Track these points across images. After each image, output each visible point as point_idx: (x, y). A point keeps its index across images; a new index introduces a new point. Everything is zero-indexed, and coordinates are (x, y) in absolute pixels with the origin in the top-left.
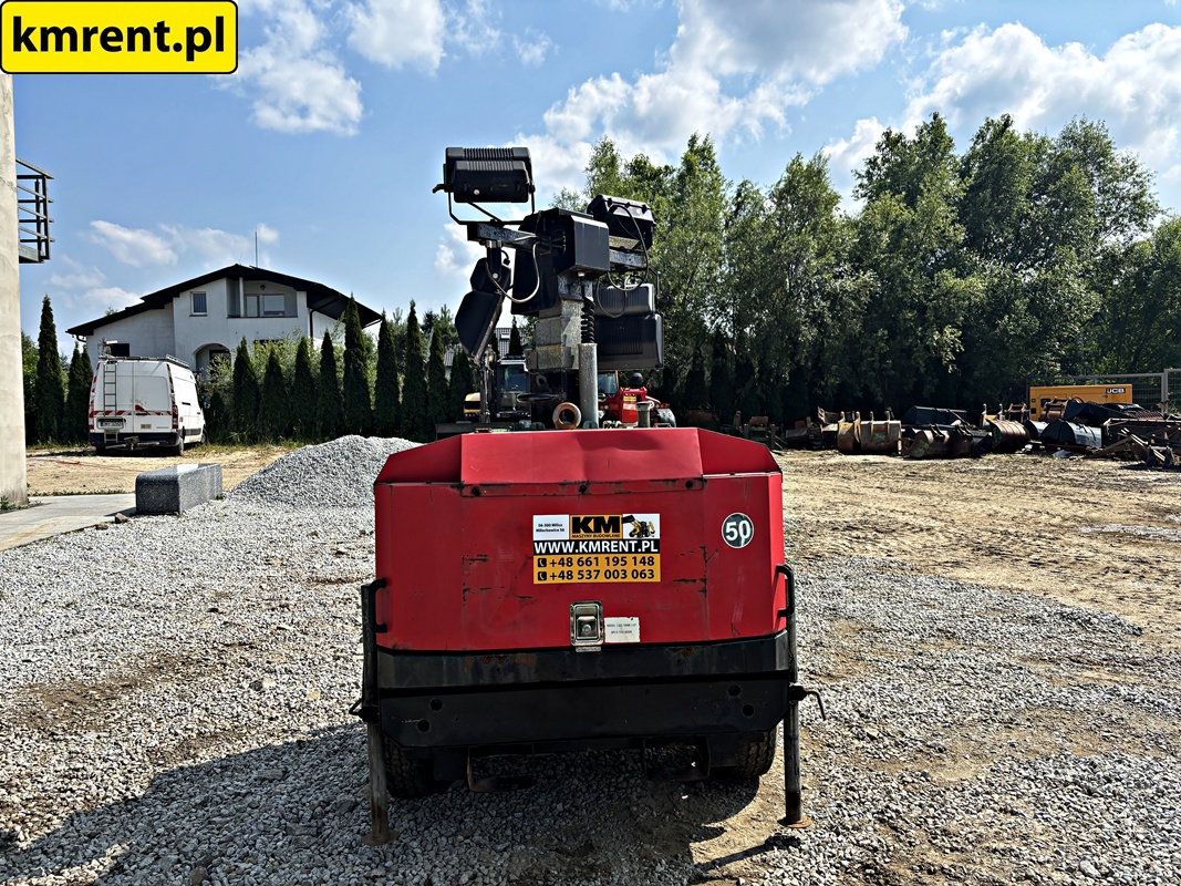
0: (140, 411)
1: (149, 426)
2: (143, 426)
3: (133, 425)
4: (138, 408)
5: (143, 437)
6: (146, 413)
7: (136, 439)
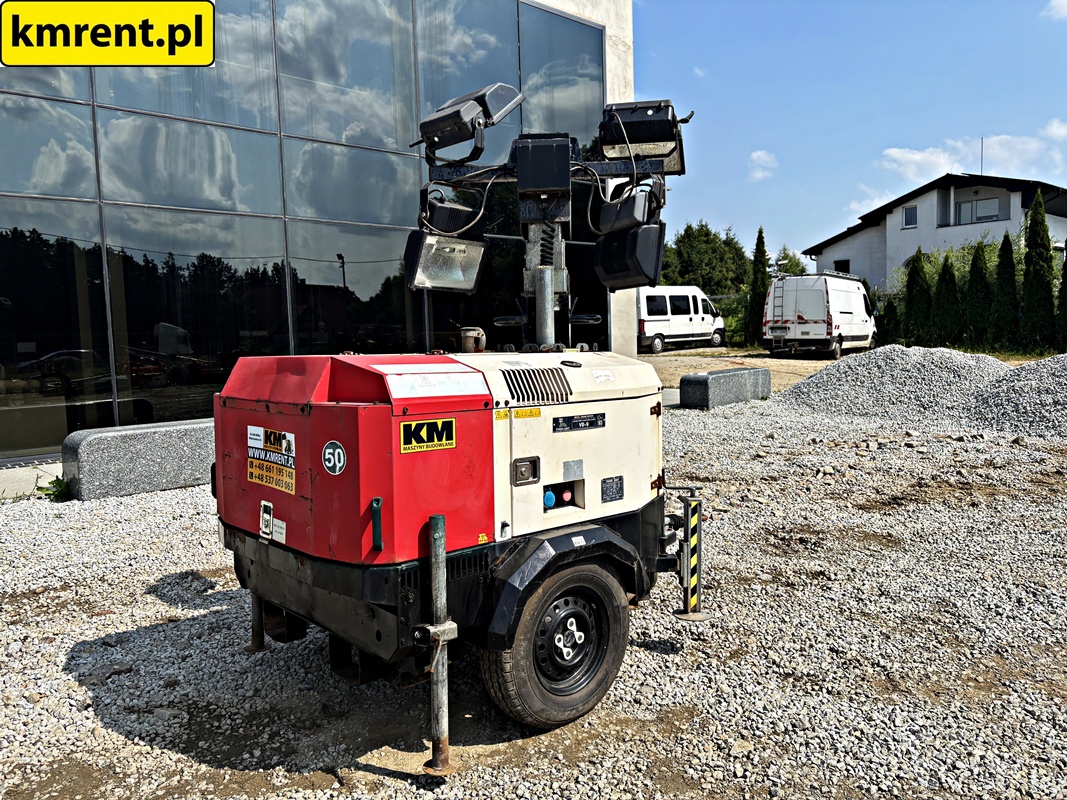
0: (801, 320)
1: (807, 333)
2: (803, 333)
3: (795, 332)
4: (800, 317)
5: (802, 342)
6: (806, 322)
7: (796, 344)
